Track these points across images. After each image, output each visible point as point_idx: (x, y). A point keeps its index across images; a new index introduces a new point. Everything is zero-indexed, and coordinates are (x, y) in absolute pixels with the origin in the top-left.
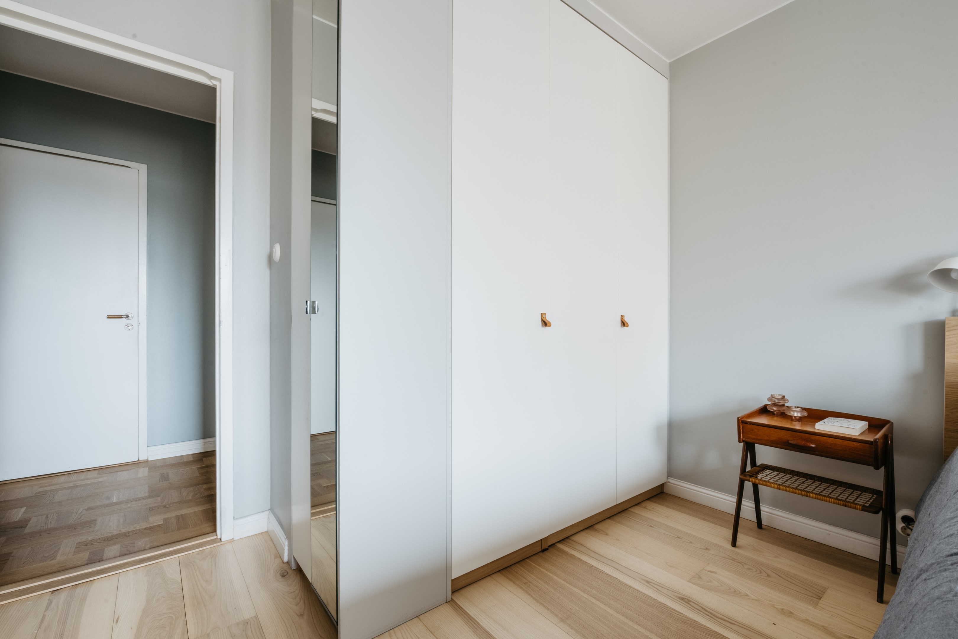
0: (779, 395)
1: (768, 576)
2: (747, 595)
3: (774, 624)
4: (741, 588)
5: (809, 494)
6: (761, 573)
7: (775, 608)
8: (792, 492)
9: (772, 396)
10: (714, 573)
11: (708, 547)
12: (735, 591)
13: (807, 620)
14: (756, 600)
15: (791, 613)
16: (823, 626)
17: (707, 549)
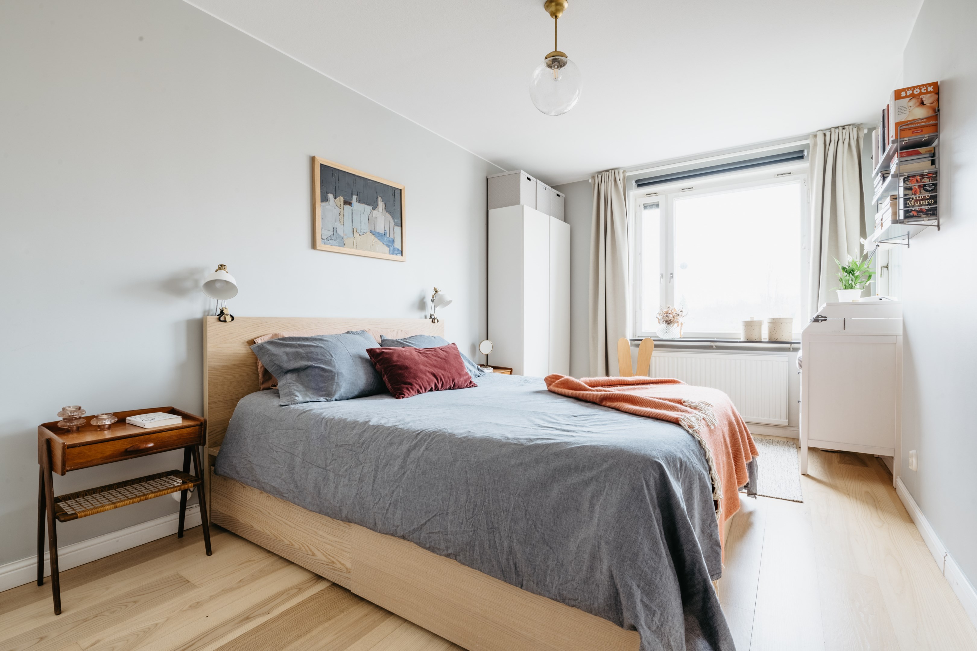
0: (74, 406)
1: (135, 602)
2: (157, 625)
3: (207, 617)
4: (142, 626)
5: (148, 496)
6: (126, 606)
7: (185, 611)
8: (130, 504)
9: (64, 409)
10: (98, 641)
11: (41, 636)
12: (144, 632)
13: (211, 596)
14: (167, 620)
15: (198, 603)
16: (223, 591)
17: (42, 639)
